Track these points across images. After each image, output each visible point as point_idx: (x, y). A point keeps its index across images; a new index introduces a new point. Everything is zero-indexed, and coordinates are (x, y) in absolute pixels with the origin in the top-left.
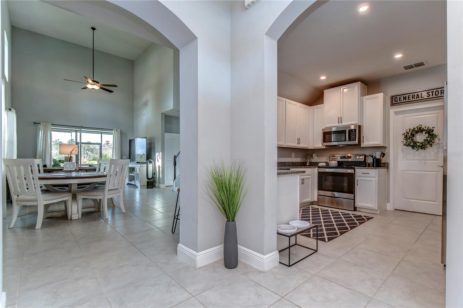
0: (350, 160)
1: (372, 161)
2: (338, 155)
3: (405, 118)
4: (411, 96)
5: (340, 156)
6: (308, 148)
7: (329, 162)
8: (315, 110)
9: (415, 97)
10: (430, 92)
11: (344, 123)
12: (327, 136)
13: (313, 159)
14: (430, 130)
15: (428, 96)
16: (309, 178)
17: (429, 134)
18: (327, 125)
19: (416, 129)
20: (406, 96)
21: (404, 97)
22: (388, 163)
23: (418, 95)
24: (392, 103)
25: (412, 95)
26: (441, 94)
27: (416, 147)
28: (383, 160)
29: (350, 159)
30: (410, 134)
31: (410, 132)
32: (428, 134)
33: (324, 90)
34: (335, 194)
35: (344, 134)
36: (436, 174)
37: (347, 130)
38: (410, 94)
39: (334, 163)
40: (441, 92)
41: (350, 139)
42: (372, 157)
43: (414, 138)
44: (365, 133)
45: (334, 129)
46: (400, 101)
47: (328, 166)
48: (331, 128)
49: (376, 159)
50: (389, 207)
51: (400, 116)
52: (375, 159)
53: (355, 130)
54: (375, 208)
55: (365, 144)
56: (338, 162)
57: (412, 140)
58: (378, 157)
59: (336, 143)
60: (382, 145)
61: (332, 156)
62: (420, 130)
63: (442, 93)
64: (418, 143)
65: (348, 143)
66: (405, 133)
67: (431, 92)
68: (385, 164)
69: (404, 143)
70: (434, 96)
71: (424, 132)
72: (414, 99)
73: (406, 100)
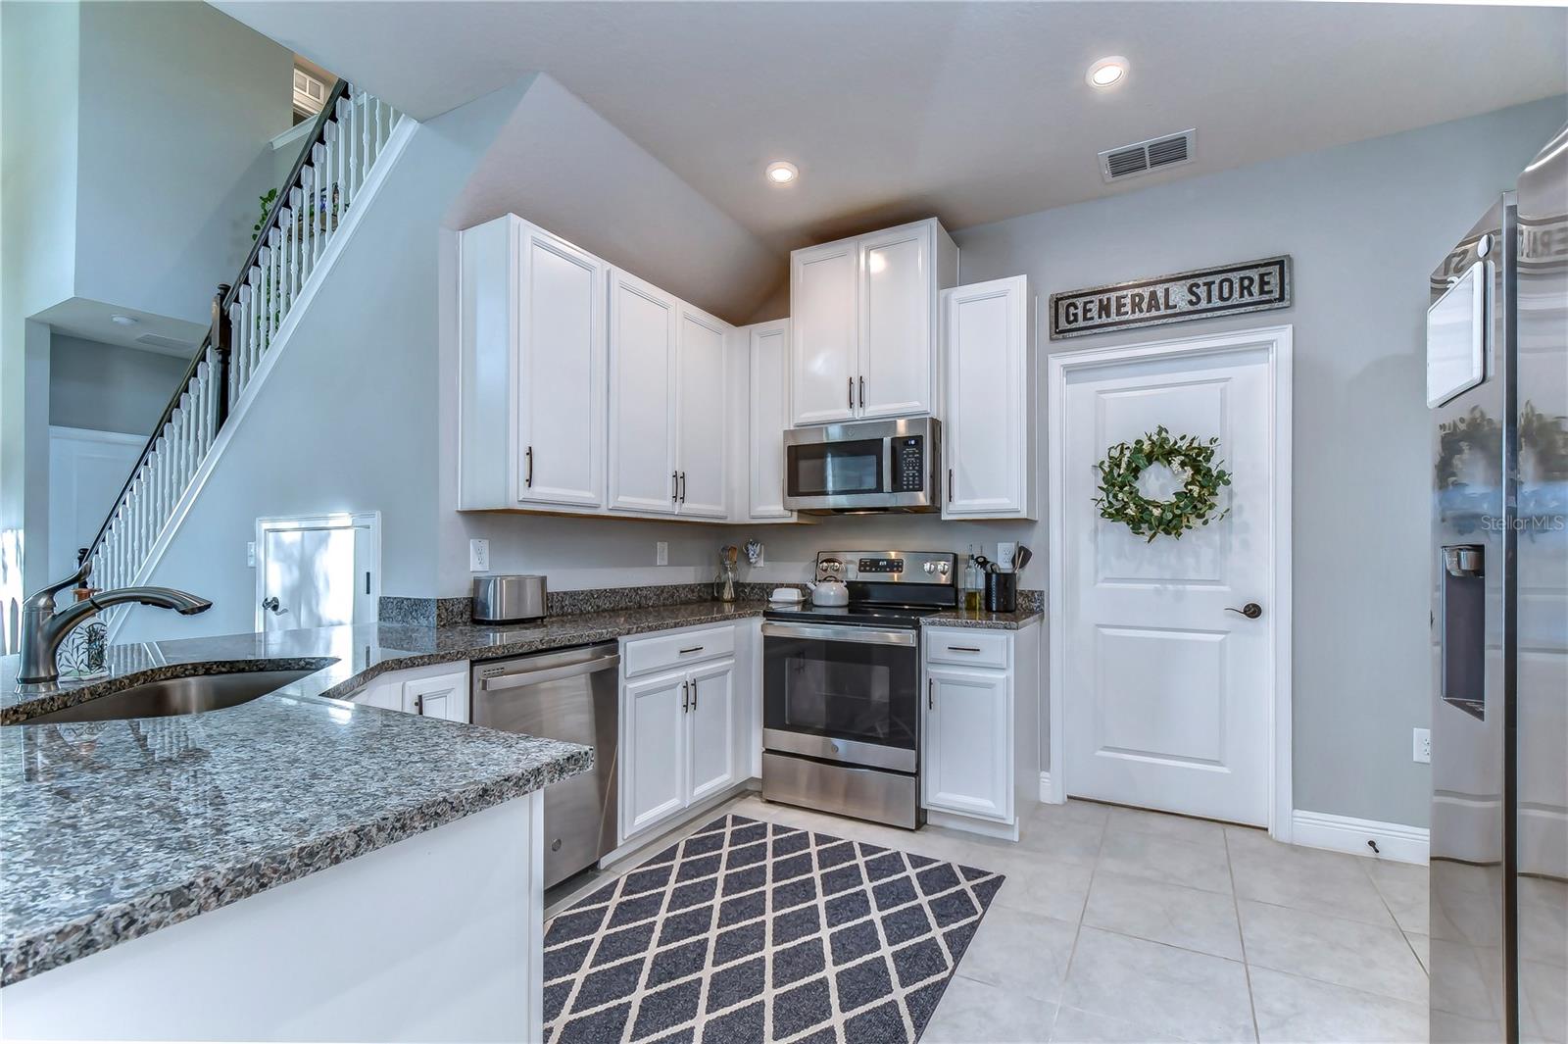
0: (896, 577)
1: (981, 584)
2: (849, 556)
3: (1102, 396)
4: (1128, 301)
5: (856, 557)
6: (728, 521)
7: (811, 586)
8: (756, 339)
9: (1144, 306)
10: (1198, 286)
11: (874, 409)
12: (804, 465)
13: (752, 570)
14: (1201, 450)
15: (1191, 302)
16: (725, 673)
17: (1197, 470)
18: (803, 416)
19: (1146, 447)
20: (1108, 299)
21: (1101, 301)
22: (1041, 593)
23: (1153, 295)
24: (1057, 327)
25: (1133, 297)
26: (1242, 296)
27: (1147, 522)
28: (1026, 581)
29: (896, 575)
30: (1124, 465)
31: (1125, 459)
32: (1193, 467)
33: (793, 254)
34: (836, 749)
35: (873, 458)
36: (1222, 644)
37: (887, 441)
38: (1125, 292)
39: (831, 594)
40: (1242, 288)
41: (897, 486)
42: (984, 563)
43: (1137, 485)
44: (958, 455)
45: (835, 434)
46: (1085, 319)
47: (808, 610)
48: (821, 426)
49: (998, 575)
50: (1051, 789)
51: (1088, 388)
52: (994, 576)
53: (919, 440)
54: (1004, 819)
55: (959, 505)
56: (850, 585)
57: (1131, 493)
58: (1004, 565)
59: (843, 501)
60: (1023, 515)
61: (827, 561)
62: (1161, 451)
63: (1246, 292)
64: (1155, 507)
65: (886, 499)
66: (1103, 462)
67: (1205, 284)
68: (1030, 595)
69: (1100, 506)
70: (1216, 302)
71: (1178, 460)
72: (1141, 311)
73: (1108, 316)
